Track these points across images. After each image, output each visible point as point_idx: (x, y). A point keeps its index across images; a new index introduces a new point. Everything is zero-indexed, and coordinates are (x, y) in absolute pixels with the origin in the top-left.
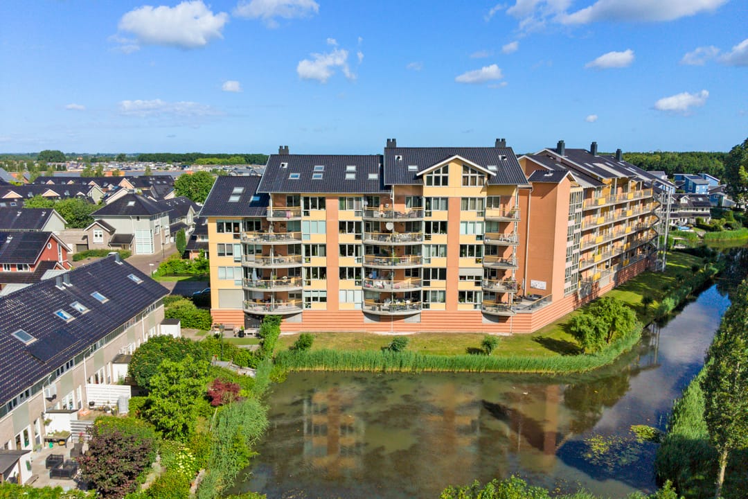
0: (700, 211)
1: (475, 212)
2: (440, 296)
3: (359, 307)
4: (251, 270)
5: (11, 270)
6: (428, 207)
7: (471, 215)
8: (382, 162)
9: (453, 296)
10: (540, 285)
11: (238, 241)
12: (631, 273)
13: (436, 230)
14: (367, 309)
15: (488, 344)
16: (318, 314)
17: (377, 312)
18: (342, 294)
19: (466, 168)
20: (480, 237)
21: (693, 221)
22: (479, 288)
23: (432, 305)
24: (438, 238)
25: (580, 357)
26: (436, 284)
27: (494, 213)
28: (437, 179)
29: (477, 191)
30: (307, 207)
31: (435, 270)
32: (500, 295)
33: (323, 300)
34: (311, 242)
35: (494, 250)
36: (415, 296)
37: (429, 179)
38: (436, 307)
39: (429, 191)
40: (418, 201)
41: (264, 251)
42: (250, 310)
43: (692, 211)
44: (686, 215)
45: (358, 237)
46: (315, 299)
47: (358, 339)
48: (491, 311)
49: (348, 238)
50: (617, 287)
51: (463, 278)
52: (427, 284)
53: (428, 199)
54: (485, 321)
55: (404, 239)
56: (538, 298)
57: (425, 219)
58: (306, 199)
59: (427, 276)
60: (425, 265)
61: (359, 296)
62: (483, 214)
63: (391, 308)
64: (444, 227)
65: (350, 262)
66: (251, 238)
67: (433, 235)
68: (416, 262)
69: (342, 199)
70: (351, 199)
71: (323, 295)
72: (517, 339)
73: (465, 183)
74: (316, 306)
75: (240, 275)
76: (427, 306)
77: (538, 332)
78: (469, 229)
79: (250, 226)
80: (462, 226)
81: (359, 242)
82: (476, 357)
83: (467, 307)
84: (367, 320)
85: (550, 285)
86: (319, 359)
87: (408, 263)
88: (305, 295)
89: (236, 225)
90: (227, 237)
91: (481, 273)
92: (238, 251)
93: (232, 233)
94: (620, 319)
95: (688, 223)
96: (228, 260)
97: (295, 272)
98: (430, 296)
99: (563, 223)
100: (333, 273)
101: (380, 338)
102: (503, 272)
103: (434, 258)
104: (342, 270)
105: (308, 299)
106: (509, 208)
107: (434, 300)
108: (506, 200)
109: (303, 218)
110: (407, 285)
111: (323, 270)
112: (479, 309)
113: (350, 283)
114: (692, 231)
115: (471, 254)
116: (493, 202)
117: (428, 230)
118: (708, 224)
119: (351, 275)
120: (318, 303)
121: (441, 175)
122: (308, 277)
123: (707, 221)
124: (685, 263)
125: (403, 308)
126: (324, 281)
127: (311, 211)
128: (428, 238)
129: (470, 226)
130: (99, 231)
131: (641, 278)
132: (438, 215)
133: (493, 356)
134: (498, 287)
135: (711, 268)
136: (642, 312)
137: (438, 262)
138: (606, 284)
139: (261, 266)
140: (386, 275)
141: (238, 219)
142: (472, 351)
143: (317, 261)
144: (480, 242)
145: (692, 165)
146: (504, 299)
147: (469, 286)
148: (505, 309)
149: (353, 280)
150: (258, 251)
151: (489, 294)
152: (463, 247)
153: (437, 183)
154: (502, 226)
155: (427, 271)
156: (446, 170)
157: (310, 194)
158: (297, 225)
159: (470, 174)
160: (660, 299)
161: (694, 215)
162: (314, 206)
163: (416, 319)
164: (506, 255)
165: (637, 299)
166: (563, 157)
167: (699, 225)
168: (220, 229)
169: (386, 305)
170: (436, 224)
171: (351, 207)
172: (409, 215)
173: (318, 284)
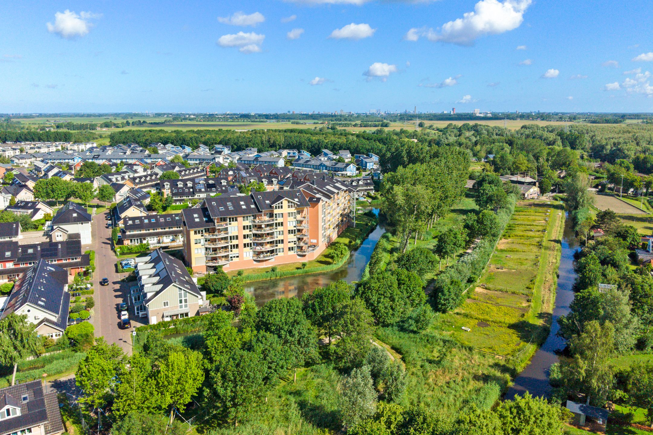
0: (369, 188)
1: (293, 217)
2: (281, 250)
3: (251, 258)
4: (210, 248)
5: (68, 261)
6: (276, 217)
7: (291, 218)
8: (253, 198)
9: (286, 249)
10: (314, 241)
11: (203, 237)
12: (342, 229)
13: (279, 226)
14: (255, 258)
15: (304, 265)
16: (236, 263)
17: (259, 259)
18: (245, 254)
19: (289, 202)
20: (295, 227)
21: (366, 193)
22: (295, 245)
23: (279, 253)
24: (280, 228)
25: (331, 266)
26: (280, 246)
27: (299, 217)
28: (279, 206)
29: (293, 210)
30: (230, 221)
31: (279, 241)
32: (302, 247)
33: (238, 257)
34: (232, 235)
35: (299, 231)
36: (272, 252)
37: (276, 207)
38: (280, 254)
39: (276, 211)
40: (271, 215)
41: (213, 241)
42: (208, 265)
43: (365, 188)
44: (362, 190)
45: (250, 231)
46: (234, 257)
47: (254, 270)
48: (300, 253)
49: (247, 232)
50: (339, 236)
51: (289, 242)
52: (277, 246)
53: (276, 214)
54: (298, 257)
55: (268, 230)
56: (314, 246)
57: (275, 222)
58: (230, 219)
59: (276, 243)
60: (276, 239)
61: (251, 253)
62: (295, 218)
63: (264, 257)
64: (282, 224)
65: (247, 241)
66: (207, 236)
67: (278, 227)
68: (272, 238)
69: (243, 217)
70: (247, 217)
71: (237, 255)
72: (310, 262)
73: (289, 207)
74: (235, 260)
75: (204, 251)
76: (277, 254)
77: (316, 259)
78: (291, 224)
79: (207, 231)
80: (289, 223)
81: (251, 233)
82: (299, 270)
83: (292, 253)
84: (255, 263)
85: (318, 241)
86: (248, 278)
87: (269, 239)
88: (230, 256)
89: (202, 231)
90: (199, 236)
91: (296, 240)
92: (203, 242)
93: (200, 235)
94: (344, 251)
95: (364, 195)
96: (199, 245)
97: (226, 247)
98: (278, 250)
99: (321, 216)
100: (241, 246)
101: (262, 269)
102: (303, 239)
103: (279, 236)
104: (245, 245)
105: (231, 257)
106: (303, 214)
107: (279, 252)
108: (302, 211)
109: (229, 226)
110: (268, 247)
111: (237, 246)
112: (296, 253)
113: (248, 249)
114: (366, 200)
115: (292, 233)
116: (299, 212)
117: (276, 226)
118: (373, 195)
119: (248, 246)
120: (236, 258)
121: (280, 205)
122: (231, 248)
123: (372, 193)
124: (364, 221)
125: (268, 256)
126: (237, 249)
127: (232, 222)
128: (276, 229)
129: (291, 223)
130: (60, 233)
131: (347, 231)
132: (280, 220)
133: (306, 269)
134: (302, 244)
135: (373, 223)
136: (349, 246)
137: (280, 237)
138: (334, 237)
139: (214, 246)
140: (261, 244)
141: (203, 229)
142: (298, 268)
143: (235, 242)
144: (295, 228)
145: (364, 146)
146: (303, 248)
147: (292, 245)
148: (305, 252)
149: (249, 248)
150: (209, 240)
151: (298, 247)
152: (289, 231)
153: (279, 208)
154: (301, 222)
155: (276, 241)
156: (282, 203)
157: (231, 217)
158: (226, 229)
159: (290, 204)
160: (355, 241)
161: (366, 190)
162: (233, 221)
163: (273, 260)
164: (303, 232)
165: (346, 241)
166: (315, 186)
167: (369, 196)
168: (195, 233)
169: (262, 256)
170: (279, 223)
171: (247, 220)
172: (269, 221)
173: (235, 251)
